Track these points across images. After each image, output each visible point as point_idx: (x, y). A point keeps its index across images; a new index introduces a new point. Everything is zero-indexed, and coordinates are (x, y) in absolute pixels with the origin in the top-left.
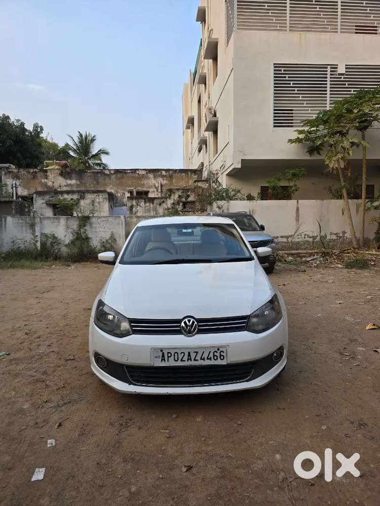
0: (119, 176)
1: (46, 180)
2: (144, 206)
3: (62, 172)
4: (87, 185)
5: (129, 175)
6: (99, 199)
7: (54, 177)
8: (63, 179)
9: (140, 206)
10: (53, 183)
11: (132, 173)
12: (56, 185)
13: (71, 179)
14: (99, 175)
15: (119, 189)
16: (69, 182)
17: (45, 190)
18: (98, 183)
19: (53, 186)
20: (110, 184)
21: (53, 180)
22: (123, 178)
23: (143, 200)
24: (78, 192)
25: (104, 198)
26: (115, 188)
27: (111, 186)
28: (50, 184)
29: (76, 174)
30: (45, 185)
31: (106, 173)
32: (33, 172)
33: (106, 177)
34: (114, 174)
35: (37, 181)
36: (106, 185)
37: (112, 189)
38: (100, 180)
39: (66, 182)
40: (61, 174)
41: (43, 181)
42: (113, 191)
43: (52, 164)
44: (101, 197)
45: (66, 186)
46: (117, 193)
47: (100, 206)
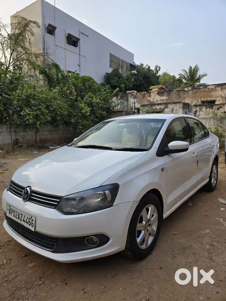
0: (194, 91)
1: (150, 98)
2: (205, 111)
3: (159, 92)
4: (173, 99)
5: (201, 89)
6: (177, 107)
7: (154, 96)
8: (159, 96)
9: (202, 111)
10: (153, 99)
11: (204, 88)
12: (155, 100)
13: (163, 96)
14: (181, 92)
15: (194, 100)
16: (162, 98)
17: (149, 103)
18: (180, 97)
19: (153, 101)
20: (187, 97)
21: (153, 98)
22: (197, 92)
23: (205, 107)
24: (165, 103)
25: (180, 107)
26: (191, 100)
27: (188, 99)
28: (152, 100)
29: (167, 93)
30: (149, 101)
31: (185, 90)
32: (144, 94)
33: (186, 93)
34: (191, 90)
35: (145, 99)
36: (185, 98)
37: (189, 100)
38: (181, 95)
39: (161, 98)
40: (158, 94)
41: (148, 98)
42: (189, 102)
43: (154, 88)
44: (178, 106)
45: (160, 101)
46: (192, 103)
47: (177, 112)
